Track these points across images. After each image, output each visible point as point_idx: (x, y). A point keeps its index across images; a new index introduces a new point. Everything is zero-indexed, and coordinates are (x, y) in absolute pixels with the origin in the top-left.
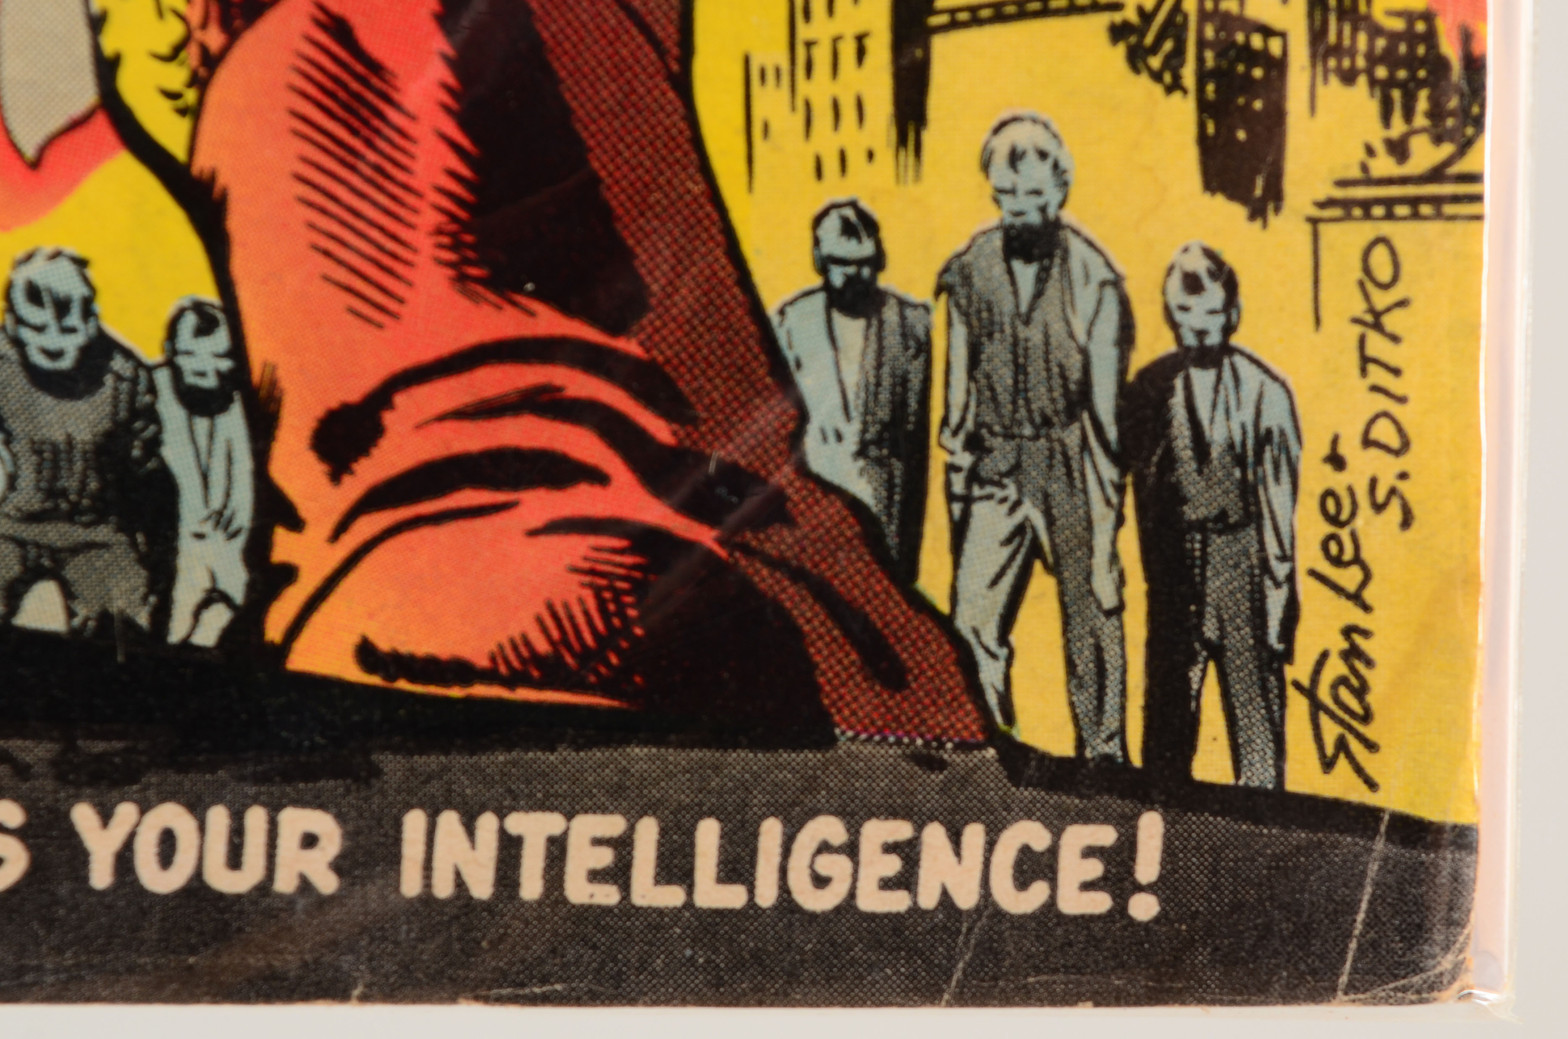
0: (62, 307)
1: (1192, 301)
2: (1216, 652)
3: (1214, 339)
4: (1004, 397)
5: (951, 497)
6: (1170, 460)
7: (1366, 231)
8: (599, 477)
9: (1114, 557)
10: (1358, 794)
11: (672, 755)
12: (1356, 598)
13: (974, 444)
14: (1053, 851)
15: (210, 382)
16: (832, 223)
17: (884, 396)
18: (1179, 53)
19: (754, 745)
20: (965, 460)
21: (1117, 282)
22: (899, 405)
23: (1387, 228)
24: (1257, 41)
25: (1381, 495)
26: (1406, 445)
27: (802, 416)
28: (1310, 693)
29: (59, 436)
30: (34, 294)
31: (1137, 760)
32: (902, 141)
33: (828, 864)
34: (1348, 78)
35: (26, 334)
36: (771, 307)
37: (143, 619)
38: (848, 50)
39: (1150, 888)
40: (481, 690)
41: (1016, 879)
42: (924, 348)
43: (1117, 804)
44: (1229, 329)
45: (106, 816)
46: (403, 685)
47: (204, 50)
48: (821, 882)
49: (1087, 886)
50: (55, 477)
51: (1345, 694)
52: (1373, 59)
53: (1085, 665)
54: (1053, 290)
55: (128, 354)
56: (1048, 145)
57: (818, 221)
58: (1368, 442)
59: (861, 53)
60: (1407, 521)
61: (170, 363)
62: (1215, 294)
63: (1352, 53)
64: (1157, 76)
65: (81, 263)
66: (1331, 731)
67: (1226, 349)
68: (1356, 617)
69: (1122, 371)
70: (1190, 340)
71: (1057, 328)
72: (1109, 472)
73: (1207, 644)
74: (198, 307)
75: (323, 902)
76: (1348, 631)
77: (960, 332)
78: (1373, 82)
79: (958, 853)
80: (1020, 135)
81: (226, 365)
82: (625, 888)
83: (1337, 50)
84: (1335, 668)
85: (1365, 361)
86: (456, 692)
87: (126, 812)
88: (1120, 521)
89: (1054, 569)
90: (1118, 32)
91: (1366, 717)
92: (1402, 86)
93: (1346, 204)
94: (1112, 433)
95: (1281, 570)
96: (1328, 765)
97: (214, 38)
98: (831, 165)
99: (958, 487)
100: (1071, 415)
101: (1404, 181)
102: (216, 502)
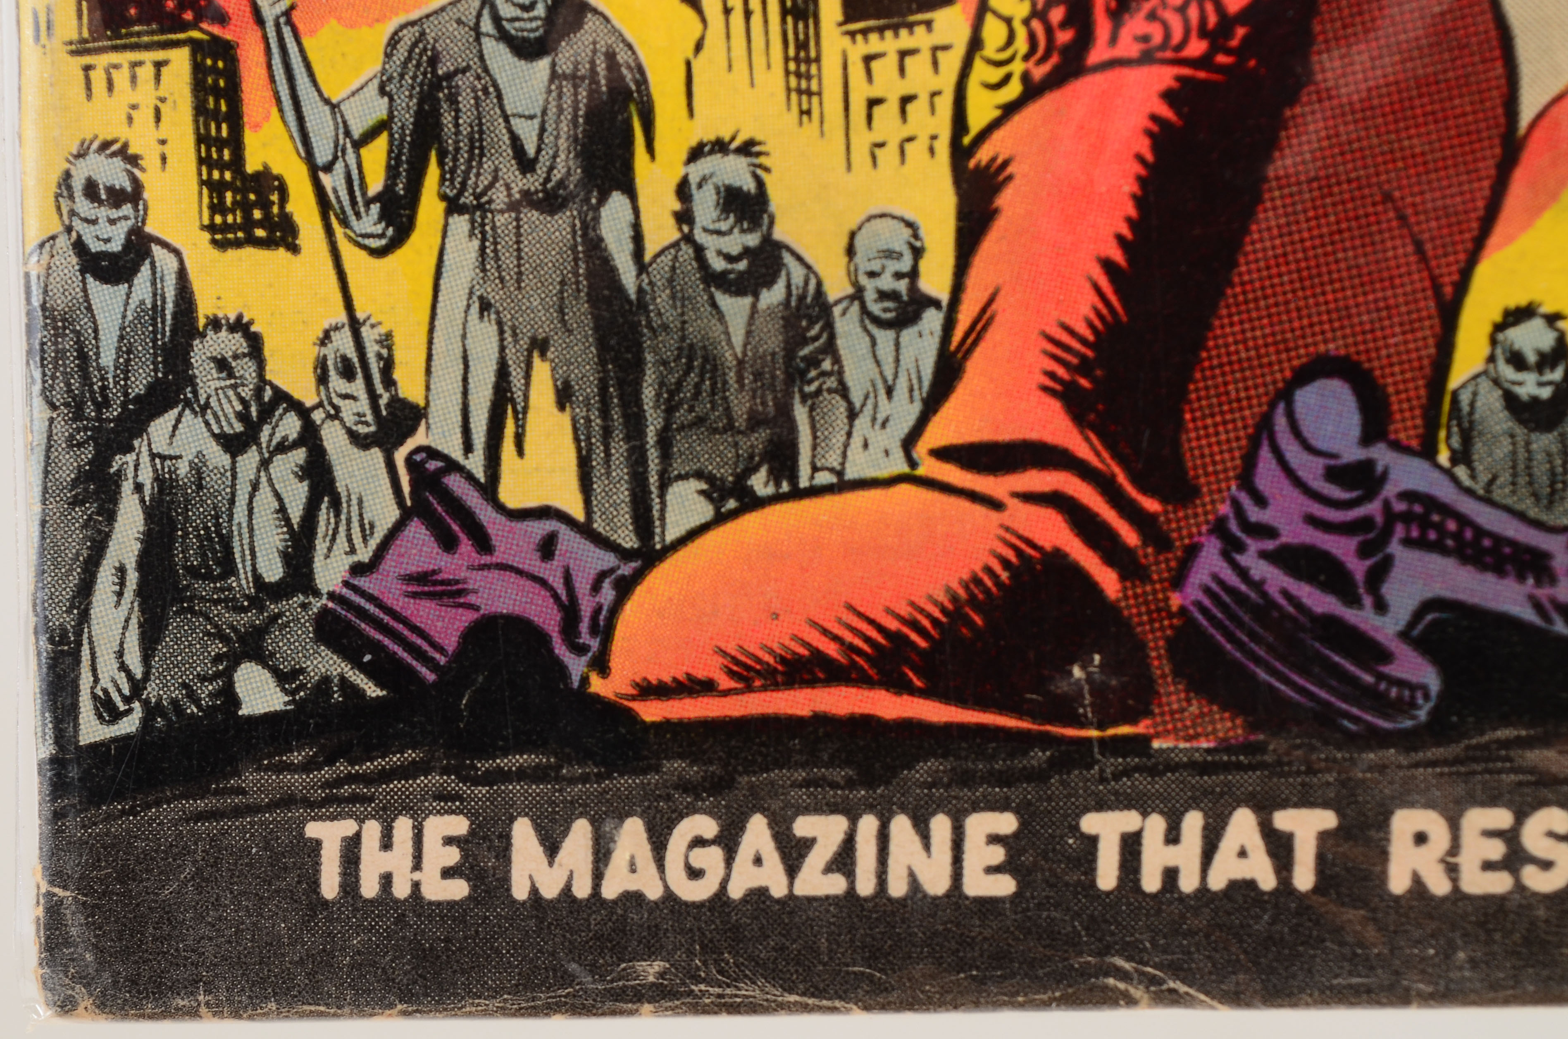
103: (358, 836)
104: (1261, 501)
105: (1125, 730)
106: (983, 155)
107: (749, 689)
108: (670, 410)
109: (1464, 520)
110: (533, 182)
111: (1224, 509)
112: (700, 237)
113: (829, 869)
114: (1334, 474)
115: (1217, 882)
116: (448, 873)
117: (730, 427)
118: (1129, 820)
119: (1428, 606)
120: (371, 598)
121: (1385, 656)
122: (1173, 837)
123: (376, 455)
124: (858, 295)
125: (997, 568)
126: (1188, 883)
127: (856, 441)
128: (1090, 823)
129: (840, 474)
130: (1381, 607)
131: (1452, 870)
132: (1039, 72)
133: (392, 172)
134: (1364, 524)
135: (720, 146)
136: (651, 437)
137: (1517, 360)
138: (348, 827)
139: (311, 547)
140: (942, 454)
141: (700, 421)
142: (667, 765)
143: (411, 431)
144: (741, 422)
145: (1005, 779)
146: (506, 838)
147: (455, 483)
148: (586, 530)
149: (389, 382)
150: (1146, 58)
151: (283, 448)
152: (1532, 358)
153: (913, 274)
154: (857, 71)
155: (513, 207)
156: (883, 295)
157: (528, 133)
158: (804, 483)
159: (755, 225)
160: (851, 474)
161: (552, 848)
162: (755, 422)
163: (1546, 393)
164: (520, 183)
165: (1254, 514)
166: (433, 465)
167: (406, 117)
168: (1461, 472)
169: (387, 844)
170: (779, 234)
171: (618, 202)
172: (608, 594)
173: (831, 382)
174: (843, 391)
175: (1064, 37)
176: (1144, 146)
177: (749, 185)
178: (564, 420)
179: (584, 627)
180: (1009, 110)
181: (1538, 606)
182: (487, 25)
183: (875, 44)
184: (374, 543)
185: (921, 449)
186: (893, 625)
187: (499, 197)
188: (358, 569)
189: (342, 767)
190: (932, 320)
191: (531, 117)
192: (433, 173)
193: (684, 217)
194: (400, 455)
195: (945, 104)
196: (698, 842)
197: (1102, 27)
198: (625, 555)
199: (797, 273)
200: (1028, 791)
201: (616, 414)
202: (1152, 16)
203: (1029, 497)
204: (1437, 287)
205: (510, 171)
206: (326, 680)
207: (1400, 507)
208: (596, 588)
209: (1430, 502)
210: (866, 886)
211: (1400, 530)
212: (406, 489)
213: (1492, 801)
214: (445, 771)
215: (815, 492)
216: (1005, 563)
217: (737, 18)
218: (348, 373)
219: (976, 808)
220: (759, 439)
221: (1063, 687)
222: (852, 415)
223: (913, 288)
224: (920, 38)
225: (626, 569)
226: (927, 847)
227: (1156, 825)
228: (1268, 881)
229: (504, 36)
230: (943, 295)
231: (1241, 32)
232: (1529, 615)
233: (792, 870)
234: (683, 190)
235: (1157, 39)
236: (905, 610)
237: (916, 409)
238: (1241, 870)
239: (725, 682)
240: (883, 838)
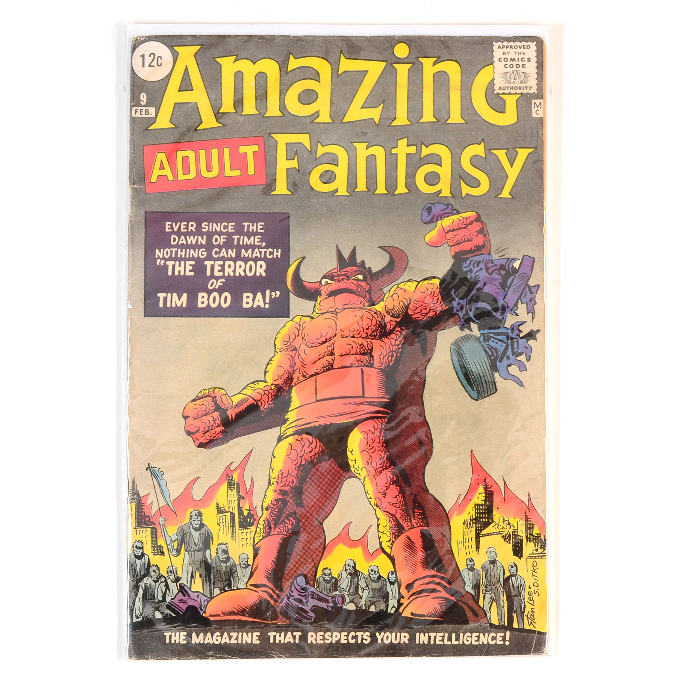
0: (375, 572)
1: (512, 569)
2: (516, 612)
3: (515, 573)
4: (489, 581)
5: (483, 593)
6: (510, 588)
7: (533, 560)
8: (441, 592)
9: (503, 600)
10: (533, 629)
11: (449, 625)
12: (533, 604)
13: (486, 587)
14: (496, 636)
15: (393, 581)
16: (468, 560)
17: (475, 581)
18: (510, 539)
19: (459, 624)
20: (485, 589)
21: (503, 567)
22: (477, 583)
23: (535, 560)
24: (519, 537)
25: (535, 592)
26: (538, 586)
27: (465, 584)
28: (527, 616)
29: (375, 588)
30: (372, 570)
31: (506, 625)
32: (477, 550)
33: (468, 639)
34: (530, 542)
35: (371, 575)
36: (461, 571)
37: (385, 610)
38: (470, 539)
39: (508, 641)
40: (426, 618)
41: (492, 640)
42: (480, 575)
43: (504, 630)
44: (516, 572)
45: (380, 634)
46: (416, 617)
47: (392, 541)
48: (468, 641)
49: (500, 641)
50: (374, 592)
51: (531, 616)
52: (533, 539)
53: (500, 614)
54: (495, 568)
55: (383, 578)
56: (494, 551)
57: (467, 560)
58: (534, 586)
59: (472, 540)
60: (539, 595)
61: (388, 578)
62: (515, 568)
63: (531, 538)
64: (507, 542)
65: (377, 567)
66: (530, 621)
67: (516, 574)
68: (533, 607)
69: (504, 578)
70: (512, 574)
71: (496, 573)
72: (502, 590)
73: (514, 610)
74: (392, 572)
75: (407, 644)
76: (532, 609)
77: (484, 573)
78: (533, 542)
79: (484, 637)
80: (491, 549)
81: (395, 579)
82: (444, 642)
83: (529, 538)
84: (530, 613)
85: (533, 576)
86: (423, 618)
87: (383, 633)
88: (504, 596)
89: (496, 602)
90: (503, 537)
91: (534, 619)
92: (537, 542)
93: (530, 557)
94: (503, 585)
95: (523, 601)
96: (530, 625)
97: (394, 540)
98: (468, 553)
99: (484, 592)
100: (498, 583)
101: (537, 554)
102: (394, 596)
103: (171, 635)
104: (292, 592)
105: (274, 622)
106: (257, 546)
107: (225, 616)
108: (214, 579)
109: (318, 595)
110: (197, 548)
111: (288, 593)
112: (219, 556)
113: (235, 640)
114: (302, 589)
115: (286, 642)
116: (184, 640)
117: (223, 581)
118: (275, 634)
119: (313, 606)
120: (174, 603)
121: (308, 613)
122: (280, 636)
123: (175, 583)
124: (240, 564)
125: (258, 600)
126: (282, 642)
127: (239, 583)
128: (269, 634)
129: (237, 587)
130: (307, 606)
131: (316, 640)
132: (264, 535)
133: (178, 546)
134: (305, 595)
135: (222, 544)
136: (212, 582)
137: (325, 575)
138: (170, 633)
139: (166, 596)
140: (251, 585)
141: (219, 580)
142: (213, 626)
143: (180, 580)
144: (224, 580)
145: (258, 628)
146: (192, 635)
147: (185, 587)
148: (203, 594)
149: (177, 574)
150: (278, 534)
151: (162, 582)
152: (327, 574)
153: (247, 561)
154: (241, 534)
155: (194, 551)
156: (243, 564)
157: (196, 541)
158: (232, 589)
159: (227, 554)
160: (238, 588)
161: (198, 637)
162: (226, 580)
163: (329, 579)
164: (195, 548)
165: (291, 594)
166: (183, 585)
167: (180, 539)
168: (318, 589)
169: (175, 636)
170: (229, 556)
171: (208, 550)
172: (206, 603)
173: (236, 575)
174: (238, 576)
175: (268, 531)
176: (278, 546)
177: (226, 549)
178: (201, 579)
179: (203, 607)
180: (260, 540)
181: (327, 606)
182: (191, 527)
183: (243, 531)
184: (174, 595)
185: (248, 585)
186: (244, 608)
187: (192, 550)
188: (172, 599)
189: (169, 626)
190: (250, 567)
191: (197, 539)
192: (183, 546)
193: (217, 553)
194: (178, 584)
195: (252, 539)
196: (218, 636)
197: (273, 530)
198: (209, 598)
199: (232, 561)
200: (261, 630)
201: (207, 579)
202: (279, 529)
203: (262, 591)
204: (315, 565)
205: (194, 546)
206: (167, 614)
207: (310, 593)
208: (204, 602)
209: (314, 593)
210: (240, 642)
211: (310, 596)
212: (179, 588)
213: (321, 631)
214: (184, 626)
215: (234, 590)
216: (259, 600)
217: (225, 527)
218: (171, 572)
219: (254, 632)
220: (227, 583)
221: (266, 616)
222: (239, 580)
223: (247, 563)
224: (249, 530)
225: (209, 600)
226: (248, 637)
227: (278, 634)
228: (292, 642)
229: (193, 528)
230: (251, 565)
231: (291, 531)
232: (326, 608)
233: (230, 640)
234: (217, 549)
235: (280, 532)
236: (246, 606)
237: (248, 579)
238: (289, 640)
239: (221, 615)
240: (242, 635)
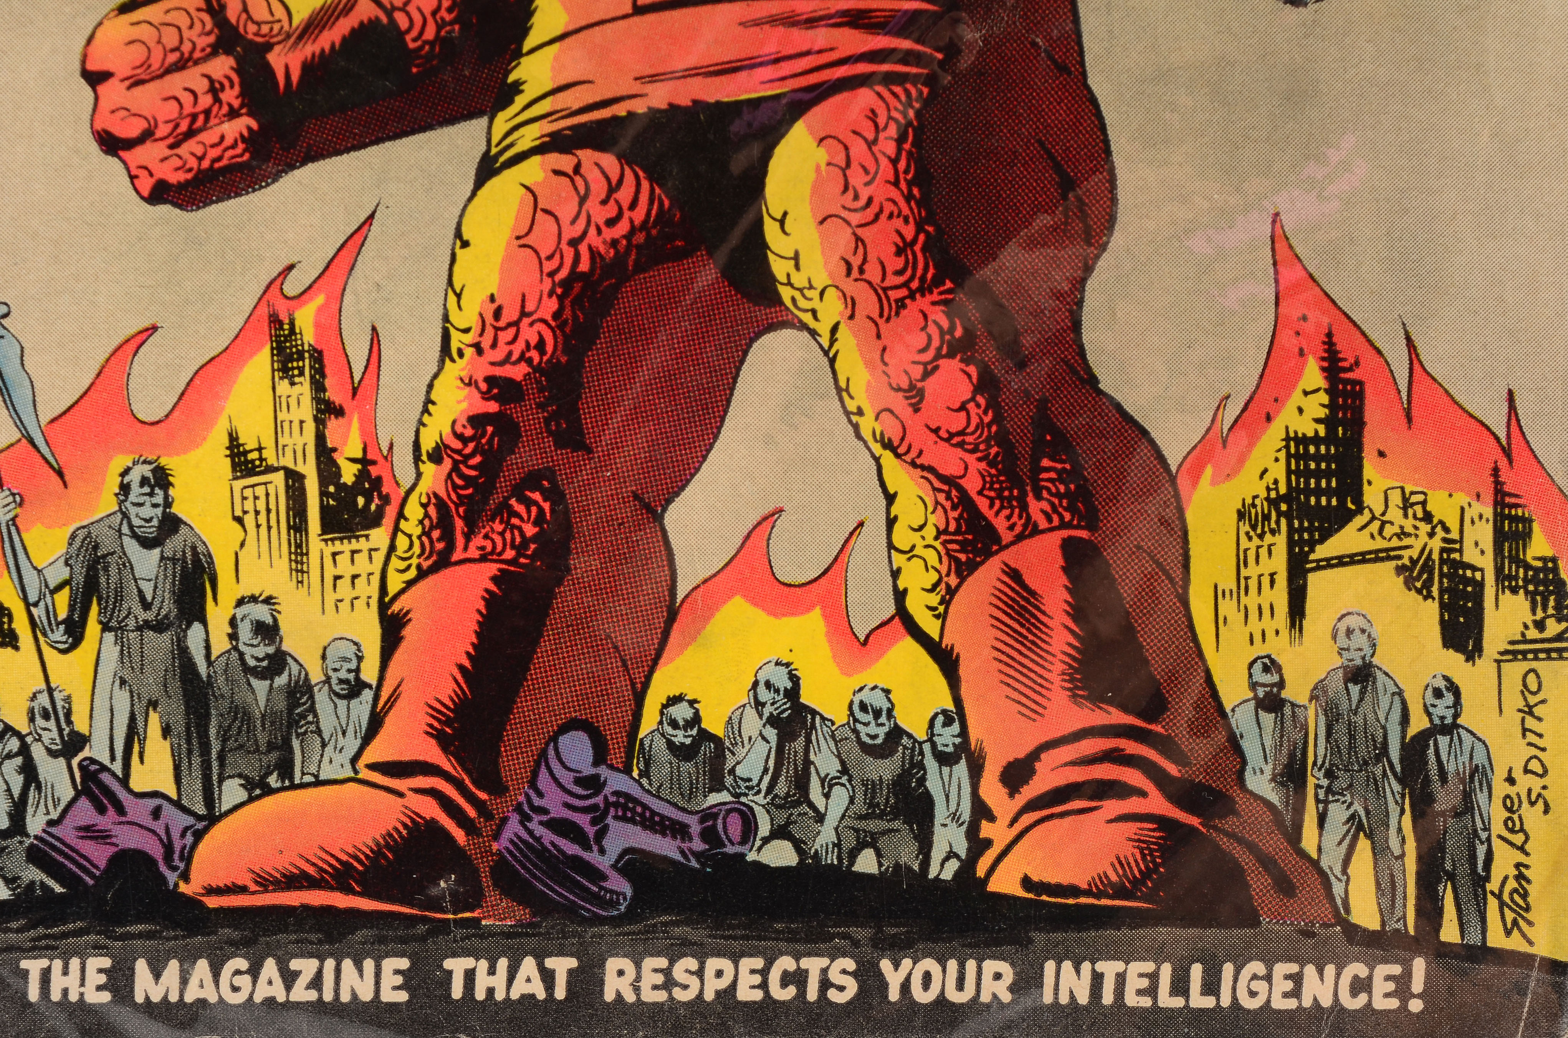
0: (877, 714)
1: (1437, 702)
2: (1451, 877)
3: (1449, 721)
4: (1344, 751)
5: (1318, 801)
6: (1427, 781)
7: (1525, 666)
8: (1143, 794)
9: (1400, 830)
10: (1524, 947)
11: (1178, 931)
12: (1522, 849)
13: (1329, 774)
14: (1370, 978)
15: (950, 749)
16: (1258, 666)
17: (1285, 751)
18: (1430, 580)
19: (1219, 926)
20: (1325, 782)
21: (1400, 693)
22: (1292, 756)
23: (1534, 665)
24: (1469, 573)
25: (1533, 799)
26: (1546, 771)
27: (1244, 762)
28: (1499, 896)
29: (876, 778)
30: (863, 707)
31: (1412, 932)
32: (1293, 625)
33: (1256, 985)
34: (1514, 591)
35: (859, 727)
36: (1228, 710)
37: (916, 867)
38: (1266, 581)
39: (1418, 996)
40: (1083, 900)
41: (1351, 992)
42: (1305, 728)
43: (1402, 953)
44: (1456, 716)
45: (896, 966)
46: (1044, 898)
47: (948, 586)
48: (1253, 994)
49: (1387, 995)
50: (873, 798)
51: (1516, 896)
52: (1526, 581)
53: (1386, 884)
54: (1368, 698)
55: (910, 736)
56: (1366, 626)
57: (1251, 665)
58: (1526, 771)
59: (1272, 583)
60: (1546, 811)
61: (930, 740)
62: (1449, 698)
63: (1516, 578)
64: (1419, 592)
65: (887, 692)
66: (1509, 916)
67: (1455, 726)
68: (1521, 858)
69: (1403, 737)
70: (1437, 721)
71: (1371, 717)
72: (1397, 787)
73: (1447, 873)
74: (944, 712)
75: (1002, 1006)
76: (1518, 866)
77: (1322, 719)
78: (1527, 592)
79: (1322, 980)
80: (1351, 621)
81: (958, 740)
82: (1155, 999)
83: (1510, 577)
84: (1512, 884)
85: (1525, 730)
86: (1071, 901)
87: (907, 963)
88: (1402, 812)
89: (1369, 836)
90: (1400, 570)
91: (1527, 909)
92: (1541, 594)
93: (1514, 653)
94: (1398, 769)
95: (1484, 835)
96: (1508, 933)
97: (953, 581)
98: (1258, 638)
99: (1321, 796)
100: (1378, 759)
101: (1543, 641)
102: (953, 809)
103: (49, 967)
104: (540, 795)
105: (468, 915)
106: (396, 608)
107: (266, 891)
108: (224, 741)
109: (645, 807)
110: (150, 616)
111: (522, 798)
112: (242, 647)
113: (308, 988)
114: (578, 781)
115: (515, 995)
116: (99, 988)
117: (257, 750)
118: (468, 962)
119: (627, 851)
120: (58, 839)
121: (604, 877)
122: (492, 971)
123: (62, 761)
124: (328, 680)
125: (401, 828)
126: (500, 996)
127: (326, 759)
128: (448, 964)
129: (316, 777)
130: (602, 851)
131: (637, 990)
132: (426, 565)
133: (72, 608)
134: (594, 808)
135: (254, 599)
136: (214, 755)
137: (674, 724)
138: (44, 963)
139: (25, 811)
140: (372, 767)
141: (241, 747)
142: (221, 931)
143: (81, 749)
144: (263, 748)
145: (404, 941)
146: (132, 970)
147: (105, 777)
148: (177, 804)
149: (69, 722)
150: (483, 559)
151: (9, 756)
152: (681, 723)
153: (357, 670)
154: (328, 561)
155: (139, 628)
156: (341, 681)
157: (148, 589)
158: (297, 781)
159: (272, 642)
160: (322, 777)
161: (157, 976)
162: (271, 747)
163: (688, 741)
164: (143, 616)
165: (537, 801)
166: (93, 767)
167: (80, 578)
168: (644, 781)
169: (65, 973)
170: (284, 647)
171: (197, 627)
172: (189, 839)
173: (313, 727)
174: (319, 732)
175: (440, 546)
176: (481, 605)
177: (269, 620)
178: (167, 744)
179: (176, 856)
180: (410, 584)
181: (682, 852)
182: (125, 529)
183: (338, 546)
184: (60, 809)
185: (361, 764)
186: (344, 858)
187: (131, 623)
188: (51, 823)
189: (41, 930)
190: (367, 695)
191: (150, 580)
192: (94, 609)
193: (233, 636)
194: (75, 762)
195: (376, 580)
196: (238, 972)
197: (460, 541)
198: (199, 818)
199: (295, 668)
200: (415, 946)
201: (195, 742)
202: (486, 537)
203: (418, 791)
204: (633, 684)
205: (137, 609)
206: (33, 883)
207: (612, 799)
208: (183, 835)
209: (628, 797)
210: (328, 996)
211: (612, 811)
212: (78, 780)
213: (658, 954)
214: (99, 933)
215: (303, 786)
216: (405, 826)
217: (263, 530)
218: (46, 716)
219: (387, 955)
220: (274, 756)
221: (434, 891)
222: (324, 745)
223: (357, 678)
224: (362, 544)
225: (200, 826)
226: (361, 976)
227: (483, 965)
228: (541, 995)
229: (135, 536)
230: (374, 683)
231: (533, 546)
232: (678, 857)
233: (288, 988)
234: (233, 622)
235: (489, 548)
236: (351, 850)
237: (359, 742)
238: (528, 989)
239: (253, 887)
240: (338, 971)
